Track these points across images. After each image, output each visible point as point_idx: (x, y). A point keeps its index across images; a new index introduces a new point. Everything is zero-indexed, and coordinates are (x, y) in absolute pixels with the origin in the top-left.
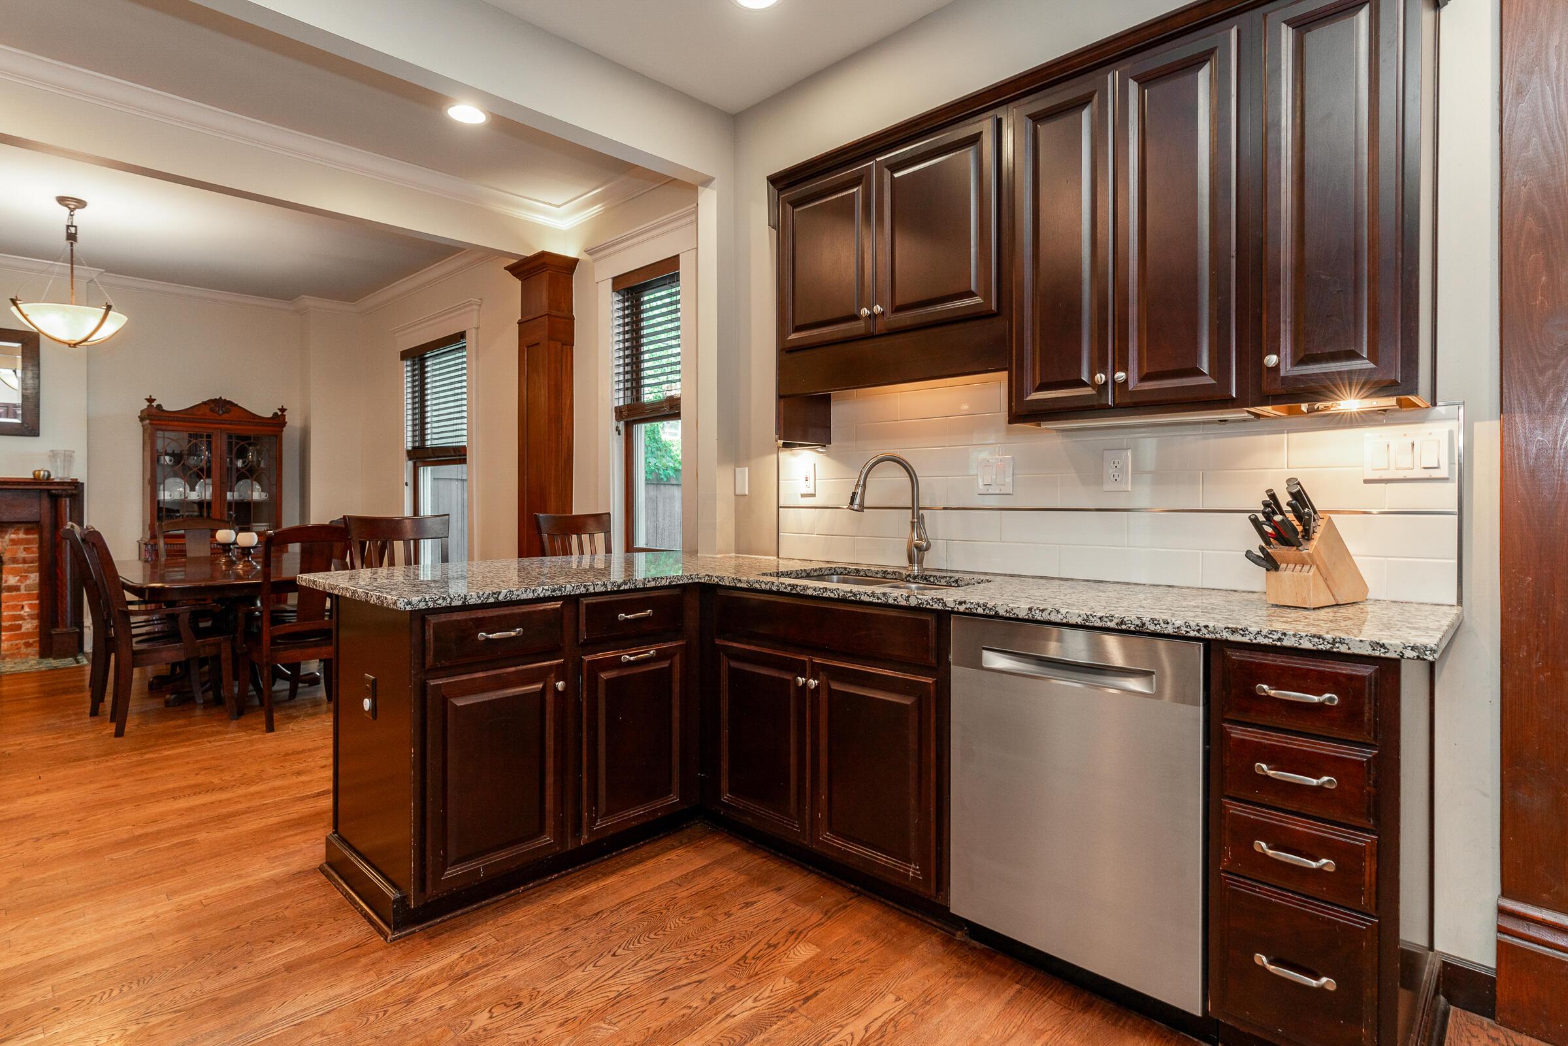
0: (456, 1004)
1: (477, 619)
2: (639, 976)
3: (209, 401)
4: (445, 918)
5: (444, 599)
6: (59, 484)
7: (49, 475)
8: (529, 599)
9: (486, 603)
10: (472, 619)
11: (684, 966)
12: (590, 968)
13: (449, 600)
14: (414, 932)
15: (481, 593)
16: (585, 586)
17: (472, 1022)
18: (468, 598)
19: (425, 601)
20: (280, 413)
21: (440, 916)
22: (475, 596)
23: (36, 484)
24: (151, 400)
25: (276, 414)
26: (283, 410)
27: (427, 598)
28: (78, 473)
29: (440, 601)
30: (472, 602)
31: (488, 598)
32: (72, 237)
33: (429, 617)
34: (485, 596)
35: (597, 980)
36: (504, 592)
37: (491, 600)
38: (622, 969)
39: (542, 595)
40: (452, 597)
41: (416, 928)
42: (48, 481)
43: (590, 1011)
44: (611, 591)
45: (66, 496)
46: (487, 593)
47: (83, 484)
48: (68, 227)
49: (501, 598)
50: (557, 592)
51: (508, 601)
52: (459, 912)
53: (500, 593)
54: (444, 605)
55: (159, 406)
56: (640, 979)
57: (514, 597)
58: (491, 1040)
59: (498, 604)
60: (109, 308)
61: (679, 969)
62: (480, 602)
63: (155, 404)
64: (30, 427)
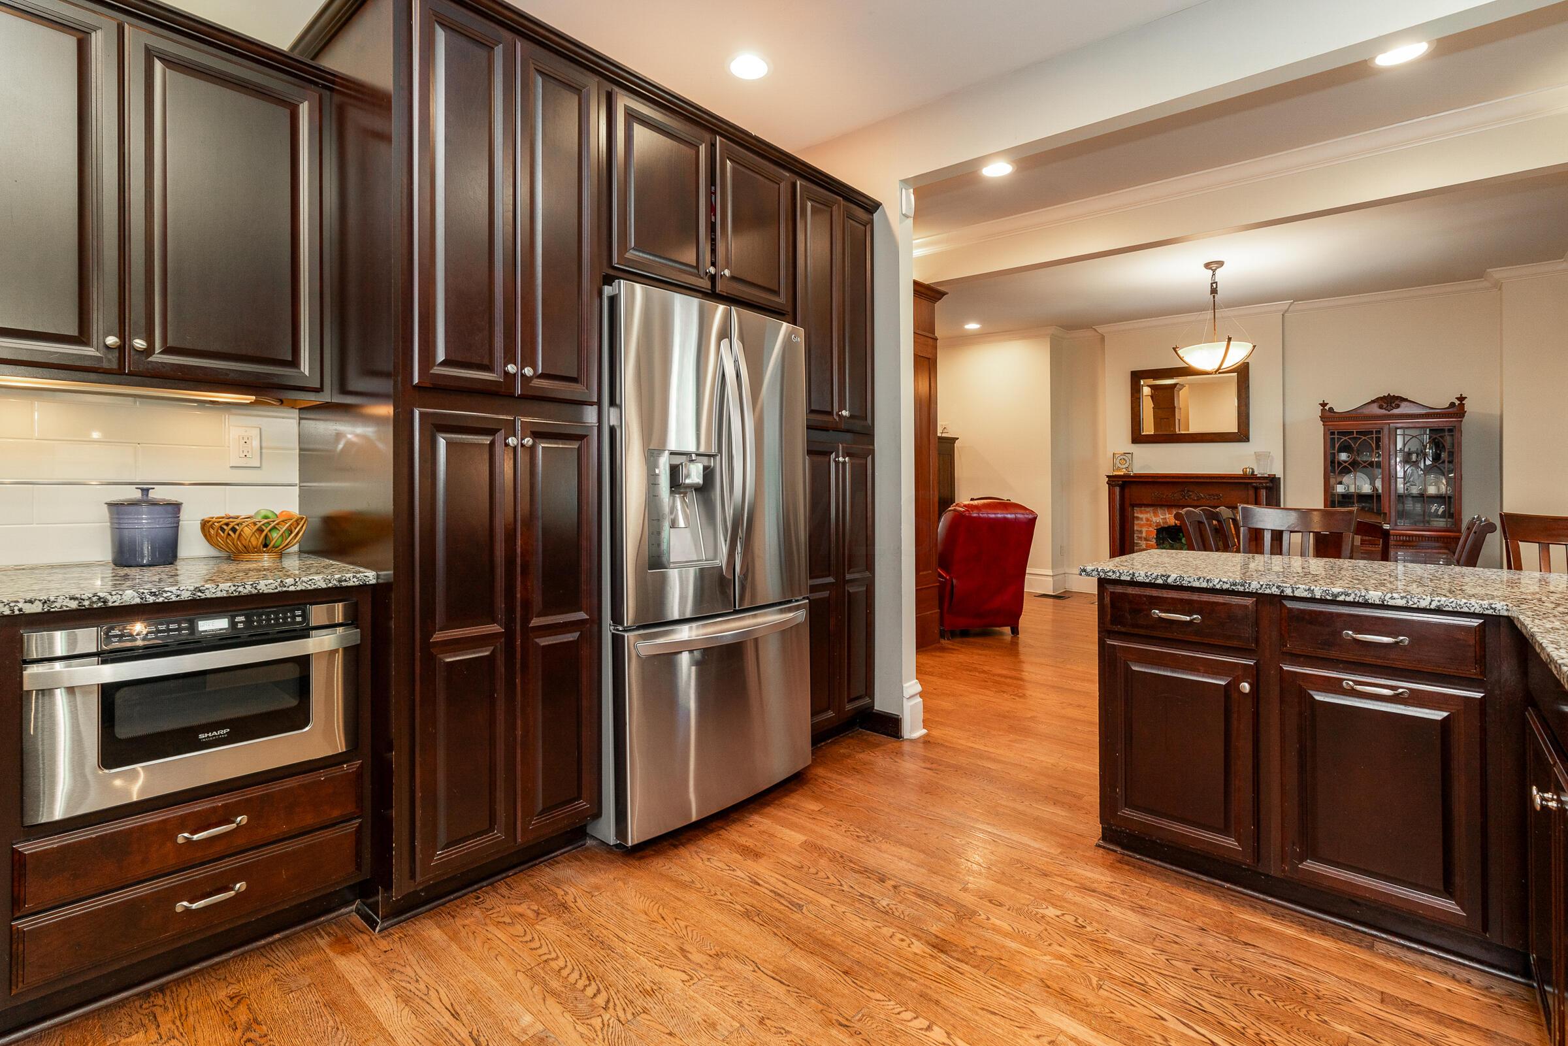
0: (1058, 896)
1: (1151, 597)
2: (1181, 994)
3: (1377, 399)
4: (1145, 859)
5: (1114, 572)
6: (1259, 478)
7: (1253, 472)
8: (1203, 588)
9: (1154, 583)
10: (1145, 596)
11: (1227, 1026)
12: (1163, 958)
13: (1118, 574)
14: (1115, 851)
15: (1149, 573)
16: (1278, 587)
17: (1047, 908)
18: (1136, 575)
19: (1097, 571)
20: (1457, 402)
21: (1140, 854)
22: (1143, 574)
23: (1244, 478)
24: (1324, 405)
25: (1452, 405)
26: (1461, 399)
27: (1099, 569)
28: (1278, 471)
29: (1110, 574)
30: (1140, 579)
31: (1156, 578)
32: (1214, 291)
33: (1108, 586)
34: (1154, 576)
35: (1150, 965)
36: (1173, 576)
37: (1160, 581)
38: (1181, 979)
39: (1218, 587)
40: (1121, 571)
41: (1119, 849)
42: (1253, 476)
43: (1106, 969)
44: (1321, 599)
45: (1263, 488)
46: (1156, 574)
47: (1279, 478)
48: (1212, 284)
49: (1170, 581)
50: (1239, 587)
51: (1178, 585)
52: (1158, 863)
53: (1169, 576)
54: (1114, 577)
55: (1331, 409)
56: (1176, 995)
57: (1185, 583)
58: (1036, 924)
59: (1166, 586)
60: (1230, 339)
61: (1219, 1022)
62: (1147, 581)
63: (1327, 408)
64: (1242, 435)
